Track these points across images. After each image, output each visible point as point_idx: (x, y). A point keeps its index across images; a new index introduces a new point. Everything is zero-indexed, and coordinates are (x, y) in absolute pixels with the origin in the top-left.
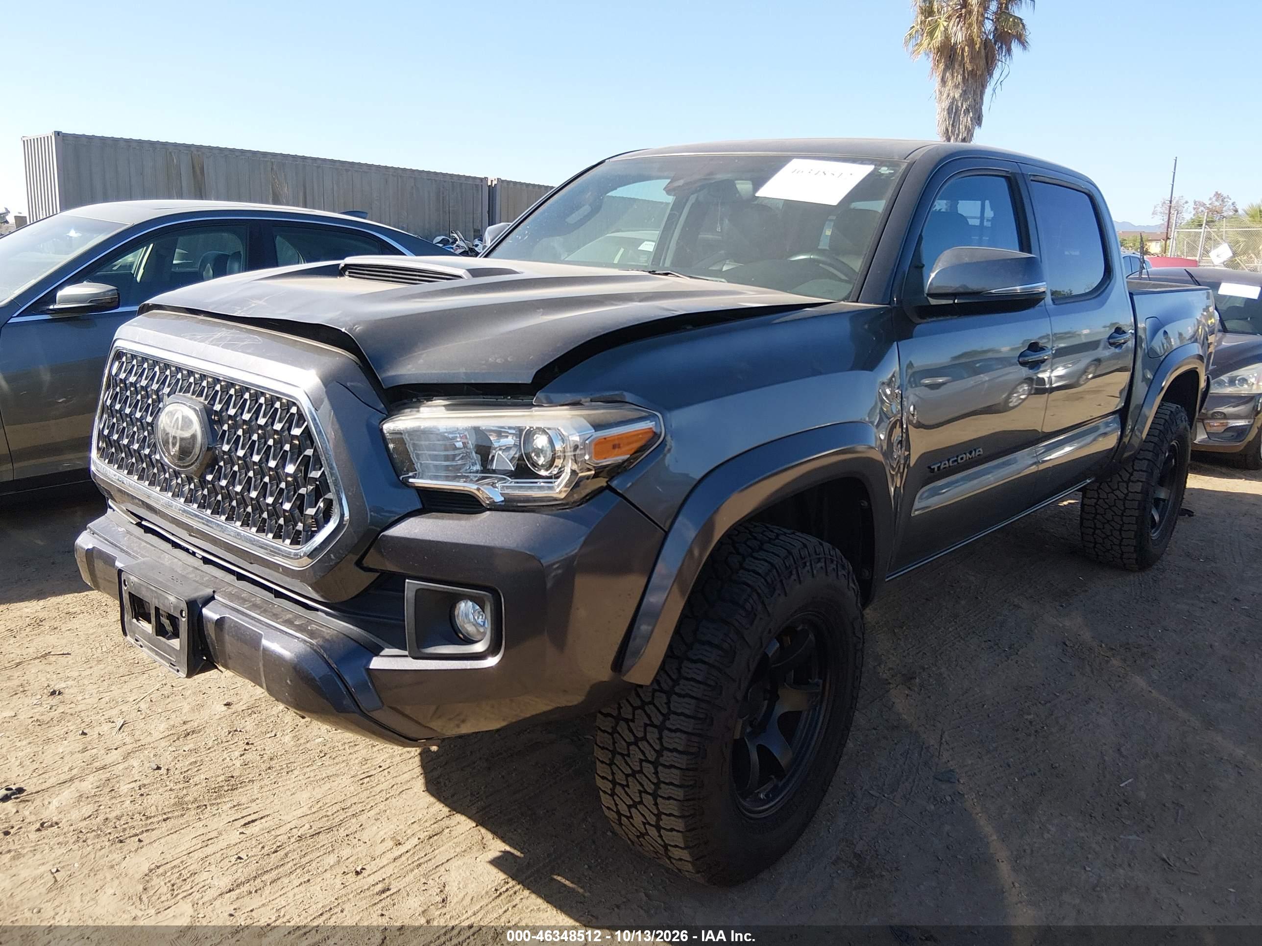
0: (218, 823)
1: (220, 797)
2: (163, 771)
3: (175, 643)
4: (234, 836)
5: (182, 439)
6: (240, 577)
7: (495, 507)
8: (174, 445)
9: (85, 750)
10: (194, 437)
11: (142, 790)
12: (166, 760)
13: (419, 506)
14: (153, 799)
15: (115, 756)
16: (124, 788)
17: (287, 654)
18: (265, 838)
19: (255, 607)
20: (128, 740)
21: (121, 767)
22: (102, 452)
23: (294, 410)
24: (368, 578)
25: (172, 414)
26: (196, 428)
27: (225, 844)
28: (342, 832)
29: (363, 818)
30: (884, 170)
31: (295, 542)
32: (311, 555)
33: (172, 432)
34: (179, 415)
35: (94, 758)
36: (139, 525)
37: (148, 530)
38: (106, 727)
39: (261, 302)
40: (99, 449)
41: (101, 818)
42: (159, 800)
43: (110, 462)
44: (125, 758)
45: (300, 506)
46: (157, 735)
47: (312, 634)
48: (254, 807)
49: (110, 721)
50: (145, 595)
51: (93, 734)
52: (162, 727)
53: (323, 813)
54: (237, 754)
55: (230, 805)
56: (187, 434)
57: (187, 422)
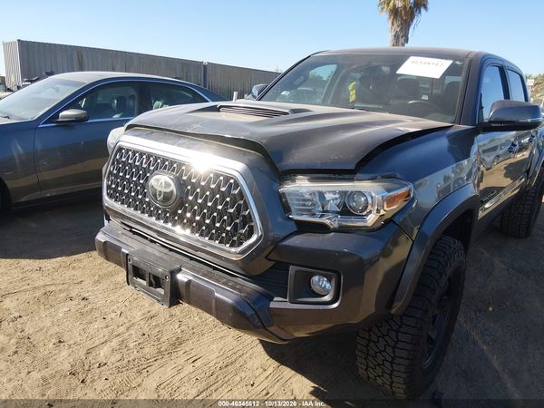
0: (181, 361)
1: (176, 348)
2: (146, 336)
3: (161, 291)
4: (189, 368)
5: (165, 193)
6: (191, 259)
7: (335, 230)
8: (160, 195)
9: (107, 326)
10: (172, 192)
11: (140, 347)
12: (146, 330)
13: (296, 229)
14: (146, 350)
15: (122, 329)
16: (132, 345)
17: (229, 301)
18: (205, 368)
19: (204, 275)
20: (125, 321)
21: (127, 334)
22: (110, 196)
23: (232, 181)
24: (270, 264)
25: (158, 180)
26: (173, 188)
27: (188, 372)
28: (237, 365)
29: (245, 357)
30: (458, 63)
31: (231, 246)
32: (242, 252)
33: (159, 189)
34: (163, 181)
35: (113, 330)
36: (131, 231)
37: (135, 233)
38: (113, 315)
39: (198, 126)
40: (108, 194)
41: (126, 361)
42: (149, 350)
43: (116, 200)
44: (128, 329)
45: (235, 228)
46: (138, 318)
47: (240, 291)
48: (193, 353)
49: (114, 312)
50: (142, 266)
51: (108, 318)
52: (139, 314)
53: (225, 356)
54: (177, 327)
55: (183, 351)
56: (168, 190)
57: (167, 185)
